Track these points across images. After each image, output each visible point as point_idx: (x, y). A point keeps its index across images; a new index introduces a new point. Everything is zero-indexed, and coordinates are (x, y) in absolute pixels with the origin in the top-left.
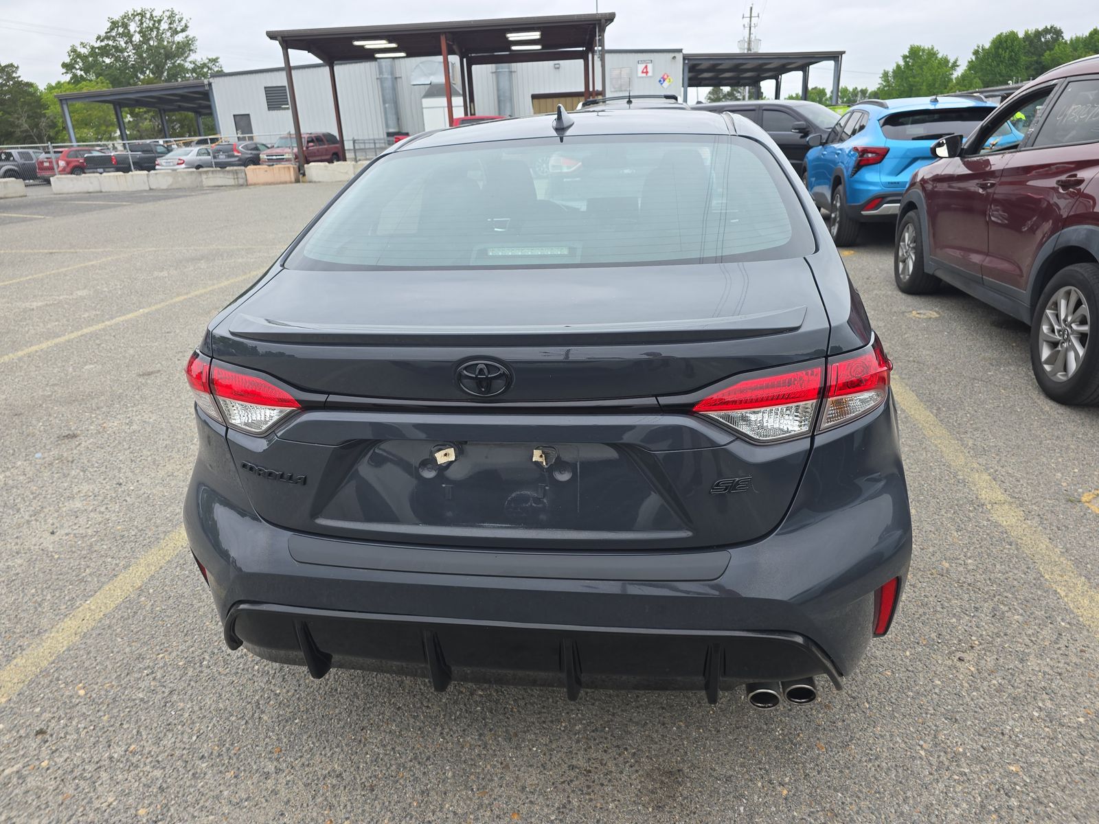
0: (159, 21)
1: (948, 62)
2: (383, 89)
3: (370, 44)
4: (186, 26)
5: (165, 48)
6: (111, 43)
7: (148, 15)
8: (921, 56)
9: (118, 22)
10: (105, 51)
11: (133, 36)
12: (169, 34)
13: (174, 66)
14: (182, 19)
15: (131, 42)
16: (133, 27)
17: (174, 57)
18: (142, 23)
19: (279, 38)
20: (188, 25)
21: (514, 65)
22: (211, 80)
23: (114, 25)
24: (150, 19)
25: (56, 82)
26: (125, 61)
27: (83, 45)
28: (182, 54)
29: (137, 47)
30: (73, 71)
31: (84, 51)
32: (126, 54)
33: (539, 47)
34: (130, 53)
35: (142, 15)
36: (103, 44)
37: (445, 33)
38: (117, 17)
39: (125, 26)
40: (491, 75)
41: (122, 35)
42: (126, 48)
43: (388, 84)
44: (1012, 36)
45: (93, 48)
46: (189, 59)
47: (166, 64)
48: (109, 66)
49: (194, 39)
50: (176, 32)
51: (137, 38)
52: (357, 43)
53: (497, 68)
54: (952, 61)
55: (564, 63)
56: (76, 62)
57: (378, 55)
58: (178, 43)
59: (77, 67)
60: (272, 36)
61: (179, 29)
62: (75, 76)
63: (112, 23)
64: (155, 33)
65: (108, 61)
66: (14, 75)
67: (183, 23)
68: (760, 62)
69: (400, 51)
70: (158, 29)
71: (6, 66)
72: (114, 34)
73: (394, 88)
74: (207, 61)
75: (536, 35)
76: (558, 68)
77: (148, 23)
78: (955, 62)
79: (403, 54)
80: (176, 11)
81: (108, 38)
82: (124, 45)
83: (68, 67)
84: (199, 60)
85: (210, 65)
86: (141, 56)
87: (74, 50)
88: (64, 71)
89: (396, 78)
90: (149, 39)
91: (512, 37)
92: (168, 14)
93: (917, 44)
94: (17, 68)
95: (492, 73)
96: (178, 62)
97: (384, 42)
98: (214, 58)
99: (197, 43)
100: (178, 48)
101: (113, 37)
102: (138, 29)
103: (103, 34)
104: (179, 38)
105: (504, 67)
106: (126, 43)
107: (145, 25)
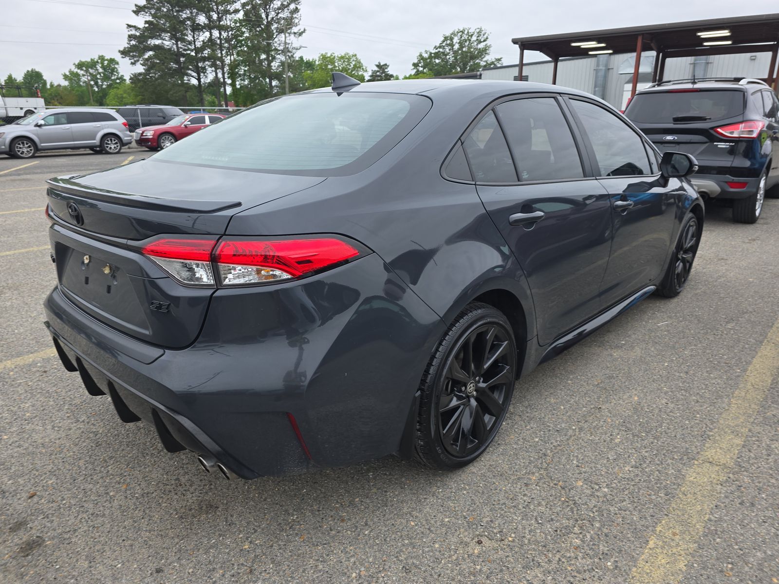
0: (472, 35)
2: (597, 77)
3: (585, 45)
4: (487, 38)
5: (471, 52)
6: (441, 50)
7: (466, 32)
9: (448, 37)
10: (437, 55)
11: (454, 45)
12: (475, 43)
13: (475, 64)
14: (485, 33)
15: (453, 49)
16: (456, 40)
17: (476, 58)
18: (461, 37)
19: (520, 43)
20: (489, 37)
21: (712, 57)
22: (482, 72)
23: (446, 38)
24: (466, 35)
25: (409, 74)
26: (447, 62)
27: (426, 52)
28: (481, 56)
29: (455, 53)
30: (418, 68)
31: (426, 55)
32: (448, 57)
33: (729, 42)
34: (451, 58)
35: (463, 32)
36: (437, 51)
37: (643, 34)
38: (448, 34)
39: (452, 39)
40: (689, 66)
41: (448, 45)
42: (449, 53)
43: (601, 74)
45: (431, 53)
46: (484, 59)
47: (470, 62)
48: (437, 64)
49: (490, 47)
50: (480, 42)
51: (456, 47)
52: (574, 44)
53: (695, 60)
55: (759, 55)
56: (420, 63)
57: (591, 53)
58: (480, 49)
59: (420, 65)
60: (515, 41)
61: (482, 40)
62: (418, 71)
63: (445, 38)
64: (468, 43)
65: (437, 61)
66: (386, 70)
67: (485, 37)
69: (608, 49)
70: (470, 40)
71: (383, 65)
72: (444, 44)
73: (605, 77)
74: (494, 60)
75: (726, 33)
76: (754, 59)
77: (465, 37)
79: (610, 51)
80: (483, 29)
81: (440, 47)
82: (448, 51)
83: (415, 65)
84: (490, 59)
85: (495, 63)
86: (456, 58)
87: (421, 55)
88: (413, 67)
89: (609, 69)
90: (463, 47)
91: (704, 35)
92: (478, 30)
94: (388, 66)
95: (691, 64)
96: (477, 61)
97: (594, 43)
98: (499, 58)
99: (491, 49)
100: (478, 53)
101: (444, 46)
102: (458, 41)
103: (438, 45)
104: (481, 46)
105: (702, 59)
106: (450, 50)
107: (463, 38)
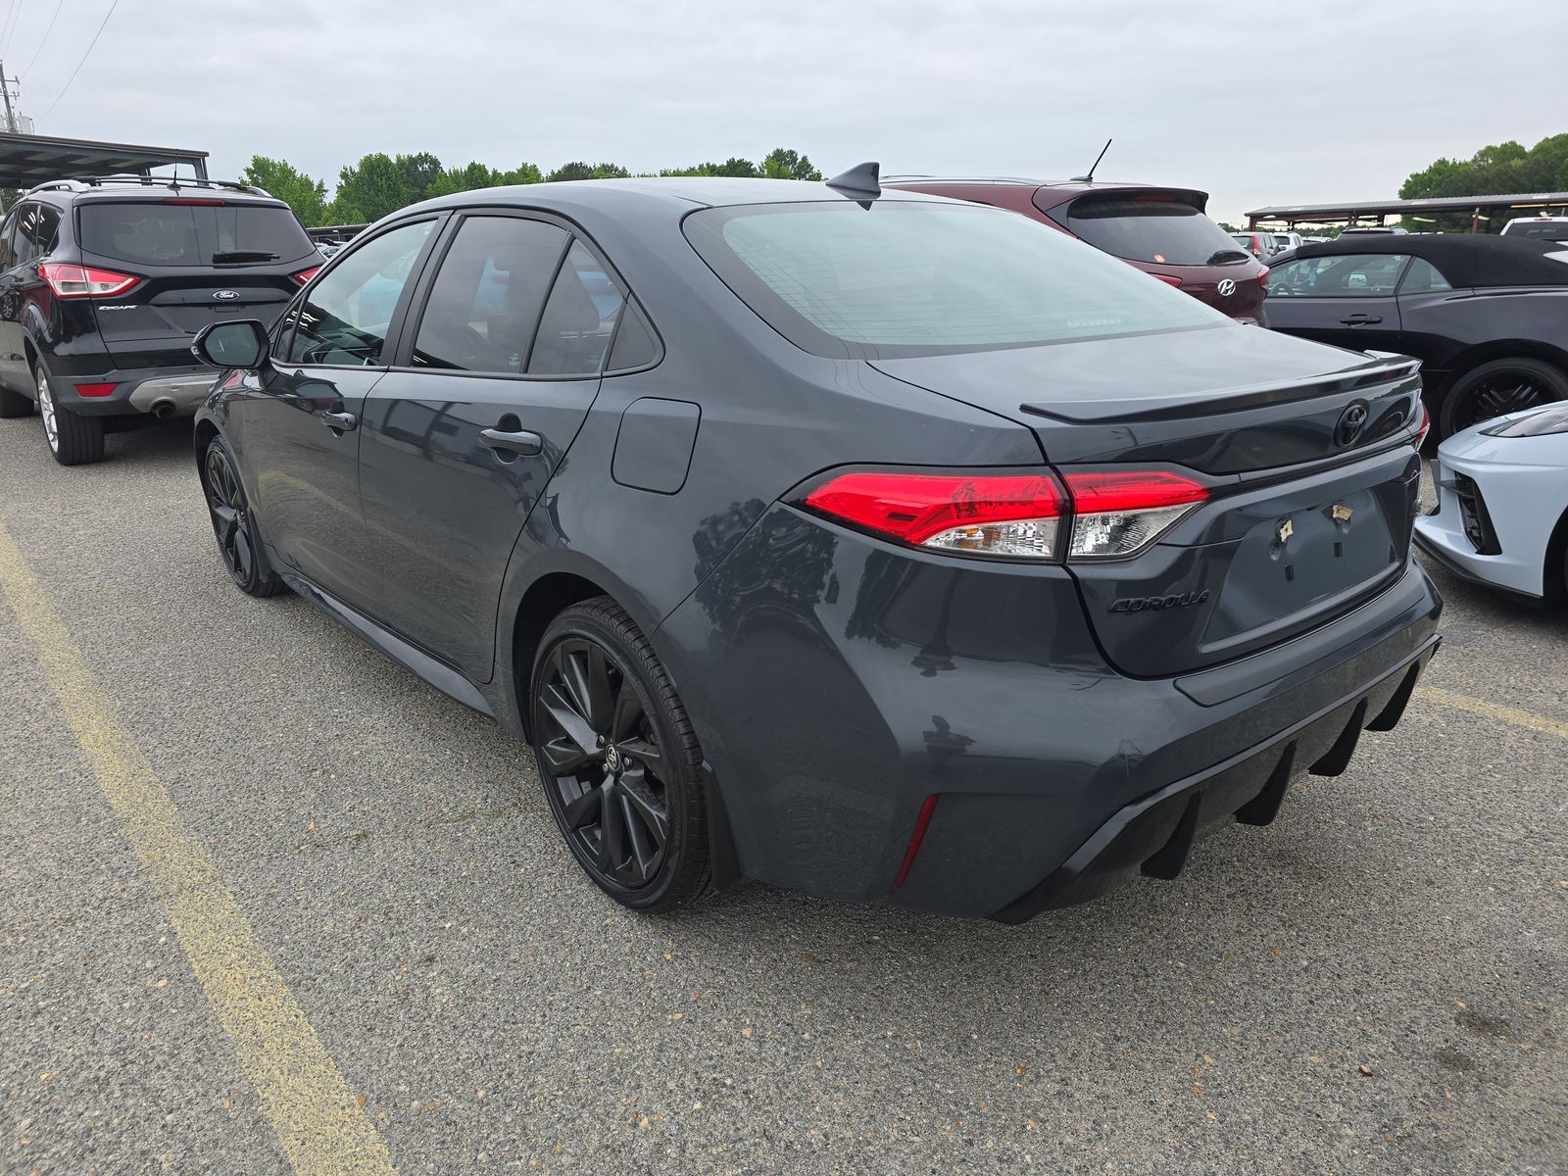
1: (311, 184)
8: (272, 173)
44: (382, 160)
54: (316, 183)
68: (21, 148)
78: (321, 185)
93: (262, 155)
